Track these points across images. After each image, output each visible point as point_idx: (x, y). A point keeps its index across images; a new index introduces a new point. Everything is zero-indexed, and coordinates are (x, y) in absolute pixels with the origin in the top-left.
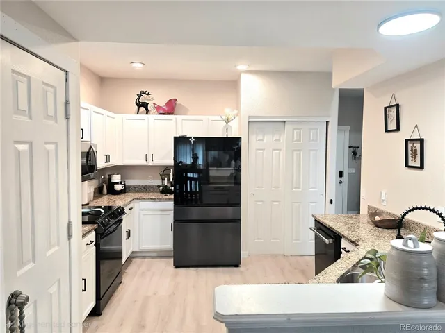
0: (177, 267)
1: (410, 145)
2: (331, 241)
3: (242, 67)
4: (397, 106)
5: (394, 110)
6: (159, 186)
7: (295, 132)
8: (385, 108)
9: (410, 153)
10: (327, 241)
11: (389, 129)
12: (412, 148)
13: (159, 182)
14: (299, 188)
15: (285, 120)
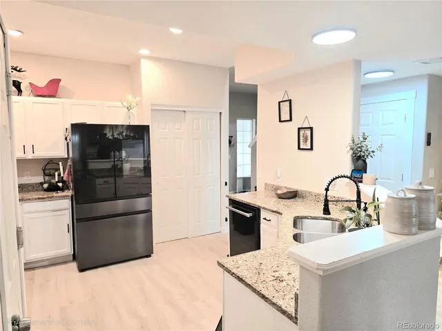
0: (82, 270)
1: (302, 133)
2: (251, 214)
3: (144, 52)
4: (290, 101)
5: (288, 103)
6: (42, 184)
7: (195, 121)
8: (279, 103)
9: (301, 138)
10: (248, 215)
11: (282, 120)
12: (304, 134)
13: (40, 179)
14: (199, 174)
15: (184, 110)
